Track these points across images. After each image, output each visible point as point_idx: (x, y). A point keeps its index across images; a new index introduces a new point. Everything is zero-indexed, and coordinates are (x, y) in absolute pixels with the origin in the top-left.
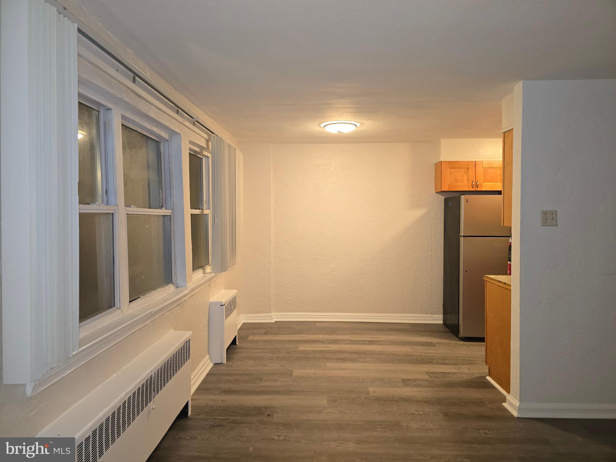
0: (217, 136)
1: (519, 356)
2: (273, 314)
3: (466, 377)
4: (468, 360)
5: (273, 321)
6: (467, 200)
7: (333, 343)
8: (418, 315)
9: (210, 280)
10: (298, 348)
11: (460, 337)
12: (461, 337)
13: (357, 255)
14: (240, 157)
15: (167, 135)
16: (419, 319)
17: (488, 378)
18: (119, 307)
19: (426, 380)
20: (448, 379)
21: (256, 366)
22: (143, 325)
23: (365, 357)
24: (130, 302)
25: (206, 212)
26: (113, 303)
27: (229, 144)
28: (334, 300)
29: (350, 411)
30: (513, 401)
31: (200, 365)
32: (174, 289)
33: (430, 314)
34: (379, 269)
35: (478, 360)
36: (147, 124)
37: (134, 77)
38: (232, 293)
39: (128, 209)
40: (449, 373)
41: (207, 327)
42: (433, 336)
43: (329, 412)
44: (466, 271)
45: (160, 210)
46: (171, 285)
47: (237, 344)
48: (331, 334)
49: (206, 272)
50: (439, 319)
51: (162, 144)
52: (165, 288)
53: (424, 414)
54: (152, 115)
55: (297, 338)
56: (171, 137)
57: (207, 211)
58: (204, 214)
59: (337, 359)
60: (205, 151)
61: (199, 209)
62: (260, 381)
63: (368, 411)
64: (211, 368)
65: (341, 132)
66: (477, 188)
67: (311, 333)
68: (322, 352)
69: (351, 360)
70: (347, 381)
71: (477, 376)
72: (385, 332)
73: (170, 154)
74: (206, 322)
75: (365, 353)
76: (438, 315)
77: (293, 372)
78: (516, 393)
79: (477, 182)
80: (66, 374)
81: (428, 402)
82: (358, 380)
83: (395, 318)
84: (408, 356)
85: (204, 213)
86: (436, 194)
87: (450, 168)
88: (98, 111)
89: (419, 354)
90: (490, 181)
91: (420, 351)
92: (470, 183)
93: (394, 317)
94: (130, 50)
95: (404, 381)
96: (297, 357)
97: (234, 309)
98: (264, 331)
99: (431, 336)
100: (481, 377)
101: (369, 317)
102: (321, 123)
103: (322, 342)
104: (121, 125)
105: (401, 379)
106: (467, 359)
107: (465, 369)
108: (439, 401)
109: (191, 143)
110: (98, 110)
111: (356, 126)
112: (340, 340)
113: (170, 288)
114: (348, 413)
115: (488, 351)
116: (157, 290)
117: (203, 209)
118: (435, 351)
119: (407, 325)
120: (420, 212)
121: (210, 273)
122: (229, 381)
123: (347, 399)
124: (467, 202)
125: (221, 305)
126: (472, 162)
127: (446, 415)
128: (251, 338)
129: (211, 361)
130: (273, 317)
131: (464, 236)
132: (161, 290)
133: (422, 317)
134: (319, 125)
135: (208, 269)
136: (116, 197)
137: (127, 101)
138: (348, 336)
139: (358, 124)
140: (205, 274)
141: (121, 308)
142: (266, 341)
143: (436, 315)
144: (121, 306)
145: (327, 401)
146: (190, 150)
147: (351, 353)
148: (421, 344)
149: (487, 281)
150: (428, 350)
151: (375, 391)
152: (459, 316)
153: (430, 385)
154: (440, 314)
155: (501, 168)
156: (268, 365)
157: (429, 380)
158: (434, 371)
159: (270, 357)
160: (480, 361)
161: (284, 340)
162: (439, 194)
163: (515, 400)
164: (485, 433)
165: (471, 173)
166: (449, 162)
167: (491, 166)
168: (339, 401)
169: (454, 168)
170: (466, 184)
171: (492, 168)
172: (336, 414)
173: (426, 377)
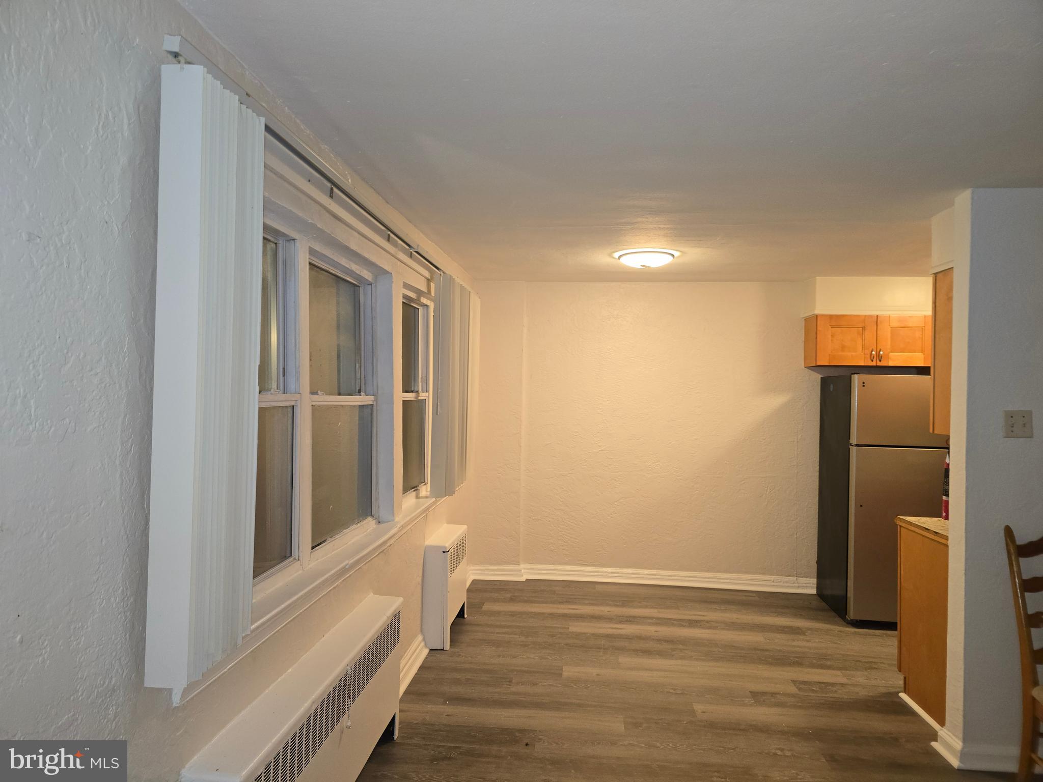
0: (444, 273)
2: (522, 566)
3: (863, 693)
4: (865, 662)
5: (523, 579)
6: (864, 383)
7: (627, 621)
8: (773, 578)
9: (427, 509)
10: (568, 628)
11: (849, 619)
12: (851, 620)
13: (668, 472)
14: (476, 304)
15: (371, 275)
16: (775, 584)
17: (904, 696)
18: (297, 558)
19: (793, 696)
20: (831, 695)
21: (499, 656)
22: (332, 588)
23: (684, 649)
24: (313, 548)
25: (423, 396)
26: (289, 549)
27: (461, 285)
28: (626, 547)
29: (663, 744)
30: (951, 740)
31: (408, 650)
32: (375, 526)
33: (793, 576)
34: (705, 496)
35: (883, 663)
36: (344, 259)
37: (332, 189)
38: (461, 529)
39: (315, 397)
40: (833, 684)
41: (420, 587)
42: (801, 615)
43: (629, 744)
44: (861, 506)
45: (357, 398)
46: (370, 519)
47: (466, 616)
48: (623, 606)
49: (420, 495)
50: (810, 585)
51: (361, 290)
52: (362, 523)
53: (793, 755)
54: (353, 246)
55: (566, 611)
56: (376, 278)
57: (424, 394)
58: (420, 400)
59: (636, 651)
60: (424, 297)
61: (412, 392)
62: (508, 683)
63: (695, 745)
64: (426, 658)
65: (648, 266)
66: (880, 361)
67: (587, 602)
68: (608, 636)
69: (661, 654)
70: (656, 692)
71: (883, 692)
72: (716, 606)
73: (374, 305)
74: (419, 579)
75: (684, 642)
76: (808, 579)
77: (562, 669)
78: (957, 726)
79: (880, 351)
80: (226, 670)
81: (799, 734)
82: (675, 690)
83: (732, 581)
84: (758, 649)
85: (419, 398)
86: (807, 370)
87: (833, 327)
88: (276, 244)
89: (778, 648)
90: (902, 350)
91: (780, 642)
92: (868, 352)
93: (731, 579)
94: (326, 146)
95: (754, 694)
96: (567, 645)
97: (463, 558)
98: (509, 596)
99: (795, 616)
100: (890, 693)
102: (614, 252)
103: (609, 619)
104: (308, 264)
105: (750, 692)
106: (864, 660)
107: (860, 678)
108: (819, 735)
109: (406, 286)
110: (275, 242)
111: (673, 256)
112: (639, 617)
113: (369, 524)
114: (661, 747)
115: (904, 649)
116: (350, 528)
117: (417, 392)
118: (804, 644)
119: (754, 595)
121: (427, 497)
122: (457, 682)
123: (657, 723)
124: (864, 386)
125: (444, 552)
126: (871, 316)
127: (832, 759)
128: (487, 607)
129: (426, 645)
130: (522, 571)
131: (857, 445)
132: (358, 528)
133: (779, 581)
134: (610, 255)
135: (424, 490)
136: (298, 379)
137: (321, 227)
138: (652, 610)
139: (676, 254)
140: (418, 500)
141: (301, 558)
142: (513, 614)
143: (805, 579)
144: (301, 554)
145: (623, 725)
146: (405, 297)
147: (659, 641)
148: (780, 629)
149: (903, 527)
150: (794, 640)
151: (705, 711)
152: (847, 582)
153: (800, 704)
154: (813, 578)
155: (922, 329)
156: (520, 657)
157: (798, 694)
158: (806, 680)
159: (523, 642)
160: (888, 664)
161: (543, 613)
162: (812, 370)
163: (955, 739)
165: (869, 335)
166: (830, 316)
167: (904, 325)
168: (644, 725)
169: (840, 327)
170: (860, 354)
171: (906, 327)
172: (641, 747)
173: (792, 689)
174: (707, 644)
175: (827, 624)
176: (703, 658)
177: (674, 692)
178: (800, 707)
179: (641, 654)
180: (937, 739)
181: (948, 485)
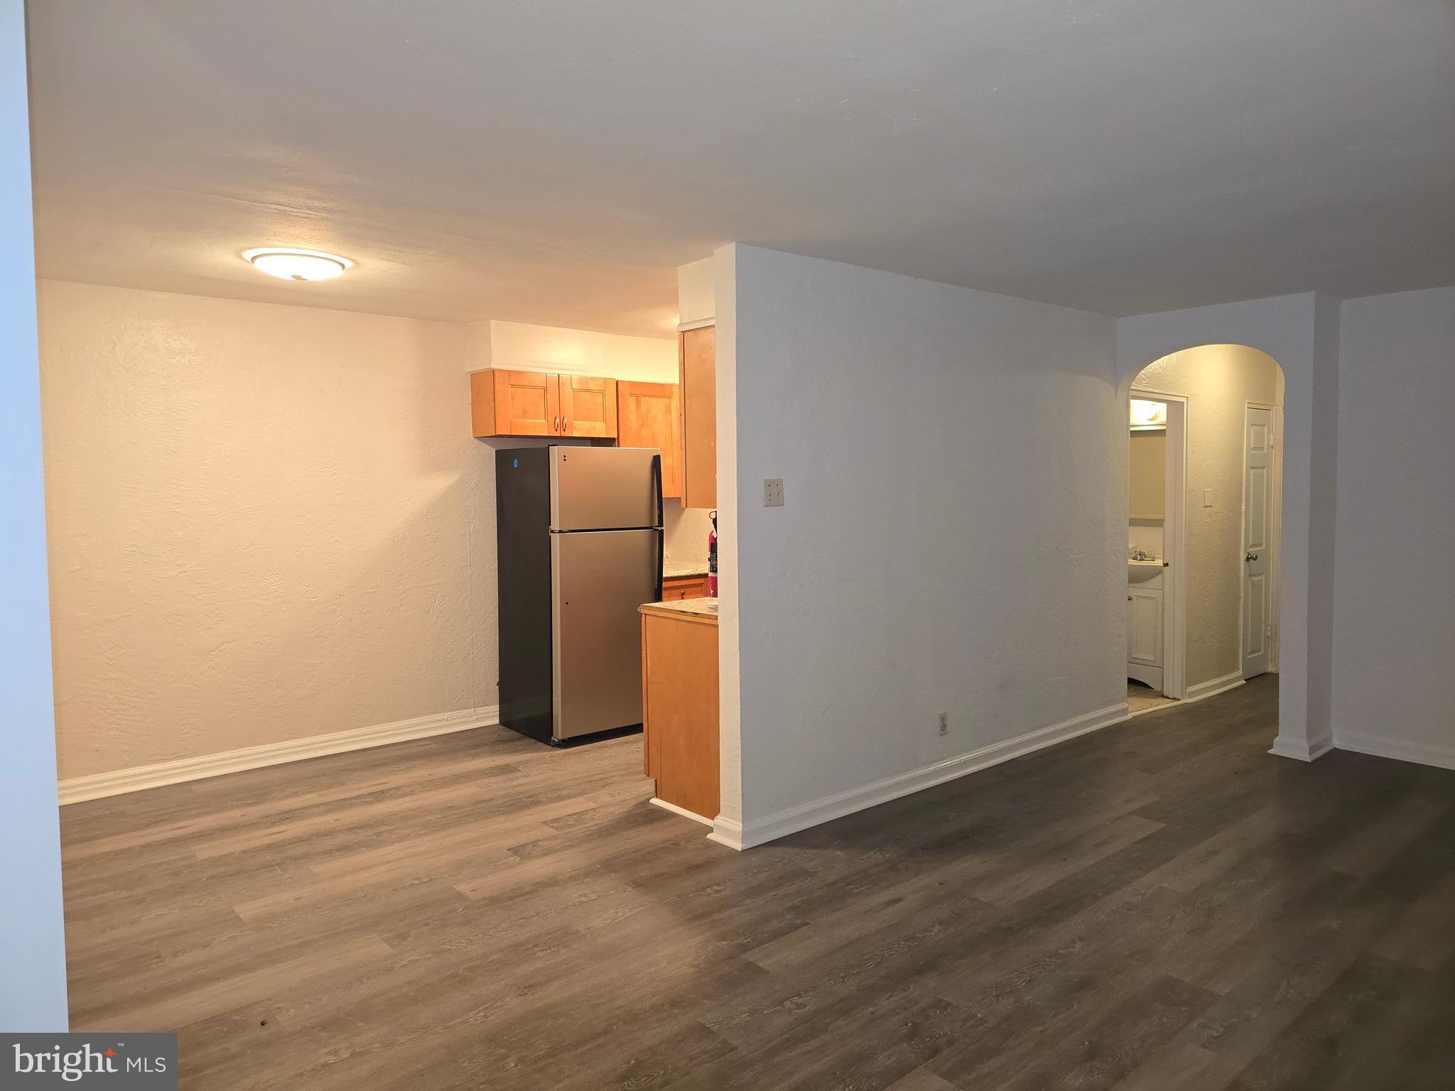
3: (619, 811)
4: (598, 780)
6: (565, 456)
7: (283, 820)
8: (445, 715)
10: (195, 856)
11: (557, 740)
12: (559, 740)
16: (448, 722)
17: (656, 801)
19: (556, 837)
20: (591, 824)
23: (392, 830)
28: (233, 718)
29: (454, 944)
30: (729, 824)
33: (470, 708)
34: (353, 621)
35: (613, 776)
40: (586, 812)
42: (500, 750)
43: (409, 961)
44: (567, 603)
50: (490, 714)
53: (600, 896)
55: (169, 835)
59: (329, 853)
62: (155, 960)
63: (491, 929)
65: (304, 278)
66: (564, 431)
67: (194, 812)
68: (270, 847)
69: (365, 845)
70: (396, 890)
71: (634, 804)
72: (392, 768)
76: (487, 707)
77: (234, 912)
78: (735, 808)
79: (563, 419)
81: (588, 873)
82: (418, 879)
83: (395, 732)
84: (481, 802)
86: (476, 442)
87: (513, 386)
89: (501, 793)
90: (585, 419)
91: (498, 786)
92: (551, 419)
95: (515, 851)
96: (212, 877)
99: (492, 753)
100: (642, 803)
101: (333, 743)
102: (244, 249)
103: (254, 825)
105: (508, 850)
106: (594, 778)
107: (604, 797)
108: (608, 866)
111: (343, 266)
112: (297, 809)
114: (454, 948)
118: (525, 780)
119: (428, 742)
120: (441, 483)
123: (427, 924)
124: (565, 460)
127: (638, 884)
131: (560, 532)
133: (455, 717)
134: (238, 254)
138: (310, 796)
139: (348, 264)
143: (484, 708)
145: (385, 944)
147: (350, 830)
148: (487, 772)
149: (649, 614)
150: (511, 780)
151: (474, 888)
152: (552, 696)
153: (569, 843)
154: (493, 704)
155: (603, 393)
156: (144, 919)
157: (558, 835)
158: (555, 817)
159: (126, 898)
160: (622, 776)
161: (131, 848)
162: (484, 441)
163: (733, 822)
164: (717, 892)
165: (552, 399)
166: (510, 373)
167: (586, 388)
168: (412, 933)
169: (520, 386)
170: (543, 421)
171: (588, 391)
172: (429, 959)
173: (549, 831)
174: (416, 814)
175: (535, 752)
176: (424, 832)
177: (419, 882)
178: (570, 846)
179: (337, 853)
180: (711, 830)
181: (716, 560)
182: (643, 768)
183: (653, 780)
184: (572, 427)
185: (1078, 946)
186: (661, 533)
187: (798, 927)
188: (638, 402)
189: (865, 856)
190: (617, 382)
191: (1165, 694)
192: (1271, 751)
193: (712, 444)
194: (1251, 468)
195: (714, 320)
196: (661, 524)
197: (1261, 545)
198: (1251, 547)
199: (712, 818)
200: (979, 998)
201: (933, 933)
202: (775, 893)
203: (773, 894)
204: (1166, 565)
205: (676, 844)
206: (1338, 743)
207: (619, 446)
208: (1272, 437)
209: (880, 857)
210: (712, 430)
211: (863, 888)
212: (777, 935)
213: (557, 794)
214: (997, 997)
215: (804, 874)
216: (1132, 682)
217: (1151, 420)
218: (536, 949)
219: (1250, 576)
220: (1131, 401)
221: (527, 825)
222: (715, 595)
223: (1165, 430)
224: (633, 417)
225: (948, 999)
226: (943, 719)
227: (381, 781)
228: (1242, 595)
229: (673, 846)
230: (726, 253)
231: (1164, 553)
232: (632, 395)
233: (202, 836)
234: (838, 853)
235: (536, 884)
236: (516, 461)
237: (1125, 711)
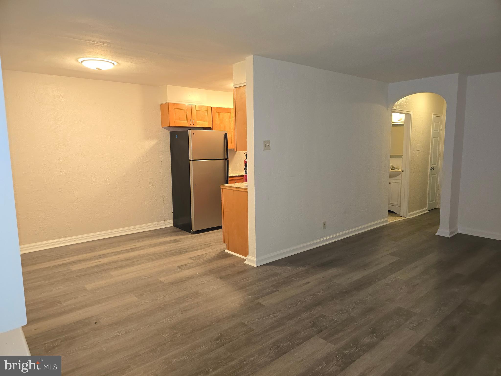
1: (255, 231)
3: (214, 254)
7: (100, 257)
8: (155, 223)
10: (71, 269)
11: (193, 231)
12: (194, 231)
13: (102, 181)
16: (156, 225)
17: (227, 251)
20: (205, 258)
23: (137, 261)
28: (83, 224)
29: (159, 297)
30: (252, 258)
33: (163, 221)
34: (122, 191)
35: (212, 243)
40: (203, 255)
42: (173, 235)
43: (144, 303)
44: (196, 185)
48: (92, 252)
50: (170, 223)
53: (208, 282)
55: (62, 262)
59: (116, 268)
62: (59, 303)
63: (171, 292)
65: (100, 69)
66: (193, 125)
67: (70, 255)
68: (96, 266)
69: (129, 265)
71: (220, 252)
72: (137, 240)
76: (169, 220)
77: (85, 287)
78: (254, 253)
79: (193, 121)
81: (204, 274)
82: (147, 276)
83: (138, 229)
84: (168, 251)
86: (163, 129)
87: (175, 109)
89: (174, 249)
90: (201, 120)
91: (173, 247)
92: (189, 121)
95: (179, 267)
96: (77, 276)
99: (171, 235)
100: (222, 252)
101: (117, 232)
102: (79, 59)
103: (90, 259)
105: (177, 267)
106: (206, 244)
107: (209, 250)
108: (210, 272)
111: (114, 65)
112: (105, 254)
114: (159, 298)
118: (183, 244)
119: (149, 232)
120: (150, 143)
123: (150, 291)
124: (194, 135)
127: (221, 278)
131: (193, 160)
133: (158, 224)
134: (77, 60)
138: (109, 250)
139: (116, 64)
143: (167, 221)
145: (136, 297)
147: (123, 261)
148: (170, 242)
149: (224, 188)
150: (178, 244)
151: (165, 279)
152: (191, 217)
153: (197, 265)
154: (171, 220)
155: (207, 111)
156: (54, 290)
157: (194, 262)
158: (193, 256)
159: (48, 283)
160: (215, 243)
161: (49, 267)
162: (165, 128)
163: (253, 258)
164: (247, 280)
165: (189, 113)
166: (174, 104)
167: (201, 109)
168: (145, 294)
169: (177, 109)
170: (186, 121)
171: (201, 110)
172: (151, 302)
173: (191, 261)
174: (146, 255)
175: (186, 235)
176: (148, 261)
177: (147, 277)
178: (198, 266)
179: (119, 268)
180: (245, 260)
181: (247, 169)
182: (222, 240)
183: (226, 244)
184: (196, 123)
185: (369, 297)
186: (228, 161)
187: (276, 291)
188: (219, 115)
189: (298, 269)
190: (212, 107)
191: (401, 215)
192: (436, 234)
193: (245, 128)
194: (434, 137)
195: (246, 84)
196: (228, 158)
197: (436, 164)
198: (432, 165)
199: (246, 256)
200: (335, 314)
201: (320, 293)
202: (267, 280)
203: (266, 281)
204: (403, 171)
205: (234, 265)
206: (459, 231)
207: (213, 130)
208: (441, 126)
209: (303, 269)
210: (245, 123)
211: (297, 279)
212: (268, 294)
213: (193, 249)
214: (342, 314)
215: (277, 274)
216: (390, 212)
217: (399, 120)
218: (187, 299)
219: (431, 175)
220: (393, 113)
221: (183, 259)
222: (247, 181)
223: (404, 124)
224: (217, 120)
225: (325, 314)
226: (324, 223)
227: (133, 245)
228: (429, 182)
229: (233, 265)
230: (250, 59)
231: (402, 167)
232: (217, 112)
233: (73, 263)
234: (288, 267)
235: (187, 278)
236: (177, 135)
237: (387, 221)
